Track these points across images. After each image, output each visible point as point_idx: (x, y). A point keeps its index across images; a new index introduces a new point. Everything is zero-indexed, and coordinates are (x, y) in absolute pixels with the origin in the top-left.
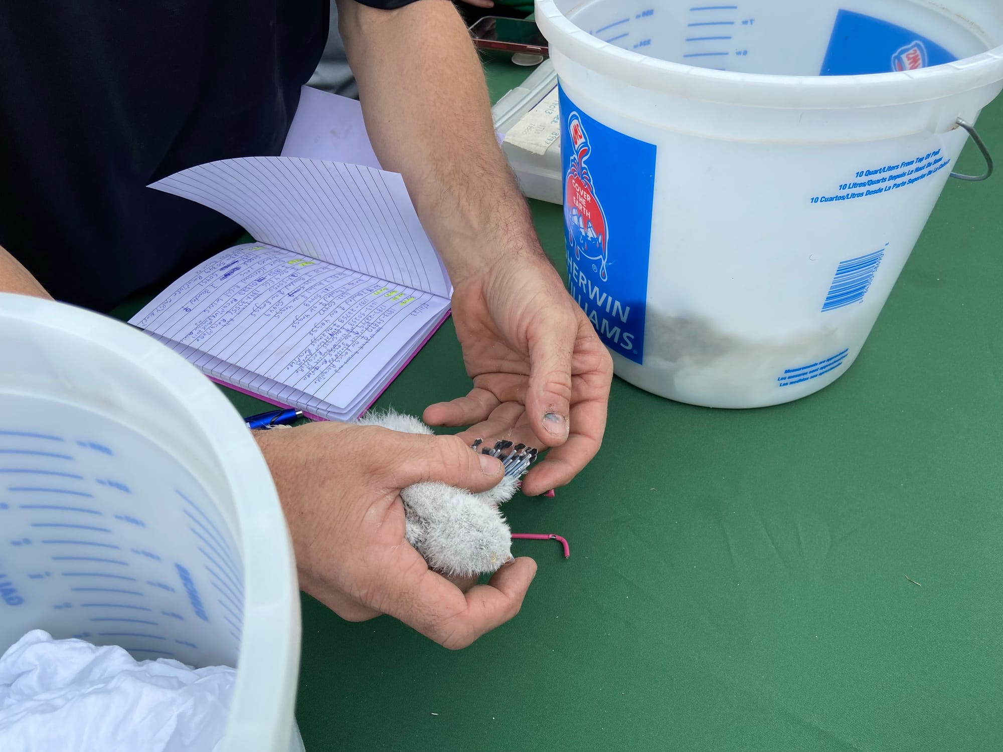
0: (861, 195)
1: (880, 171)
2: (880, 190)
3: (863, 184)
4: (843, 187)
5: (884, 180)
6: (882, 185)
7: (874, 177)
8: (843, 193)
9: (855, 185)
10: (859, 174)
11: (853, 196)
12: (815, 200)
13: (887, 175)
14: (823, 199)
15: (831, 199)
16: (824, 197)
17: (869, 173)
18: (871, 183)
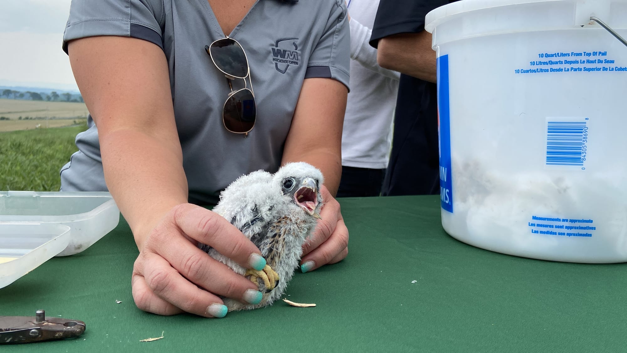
0: (547, 71)
1: (557, 55)
2: (560, 70)
3: (545, 63)
4: (533, 63)
5: (561, 62)
6: (562, 66)
7: (554, 59)
8: (535, 67)
9: (541, 63)
10: (541, 56)
11: (542, 70)
12: (517, 71)
13: (563, 59)
14: (522, 71)
15: (527, 71)
16: (523, 70)
17: (547, 56)
18: (551, 63)
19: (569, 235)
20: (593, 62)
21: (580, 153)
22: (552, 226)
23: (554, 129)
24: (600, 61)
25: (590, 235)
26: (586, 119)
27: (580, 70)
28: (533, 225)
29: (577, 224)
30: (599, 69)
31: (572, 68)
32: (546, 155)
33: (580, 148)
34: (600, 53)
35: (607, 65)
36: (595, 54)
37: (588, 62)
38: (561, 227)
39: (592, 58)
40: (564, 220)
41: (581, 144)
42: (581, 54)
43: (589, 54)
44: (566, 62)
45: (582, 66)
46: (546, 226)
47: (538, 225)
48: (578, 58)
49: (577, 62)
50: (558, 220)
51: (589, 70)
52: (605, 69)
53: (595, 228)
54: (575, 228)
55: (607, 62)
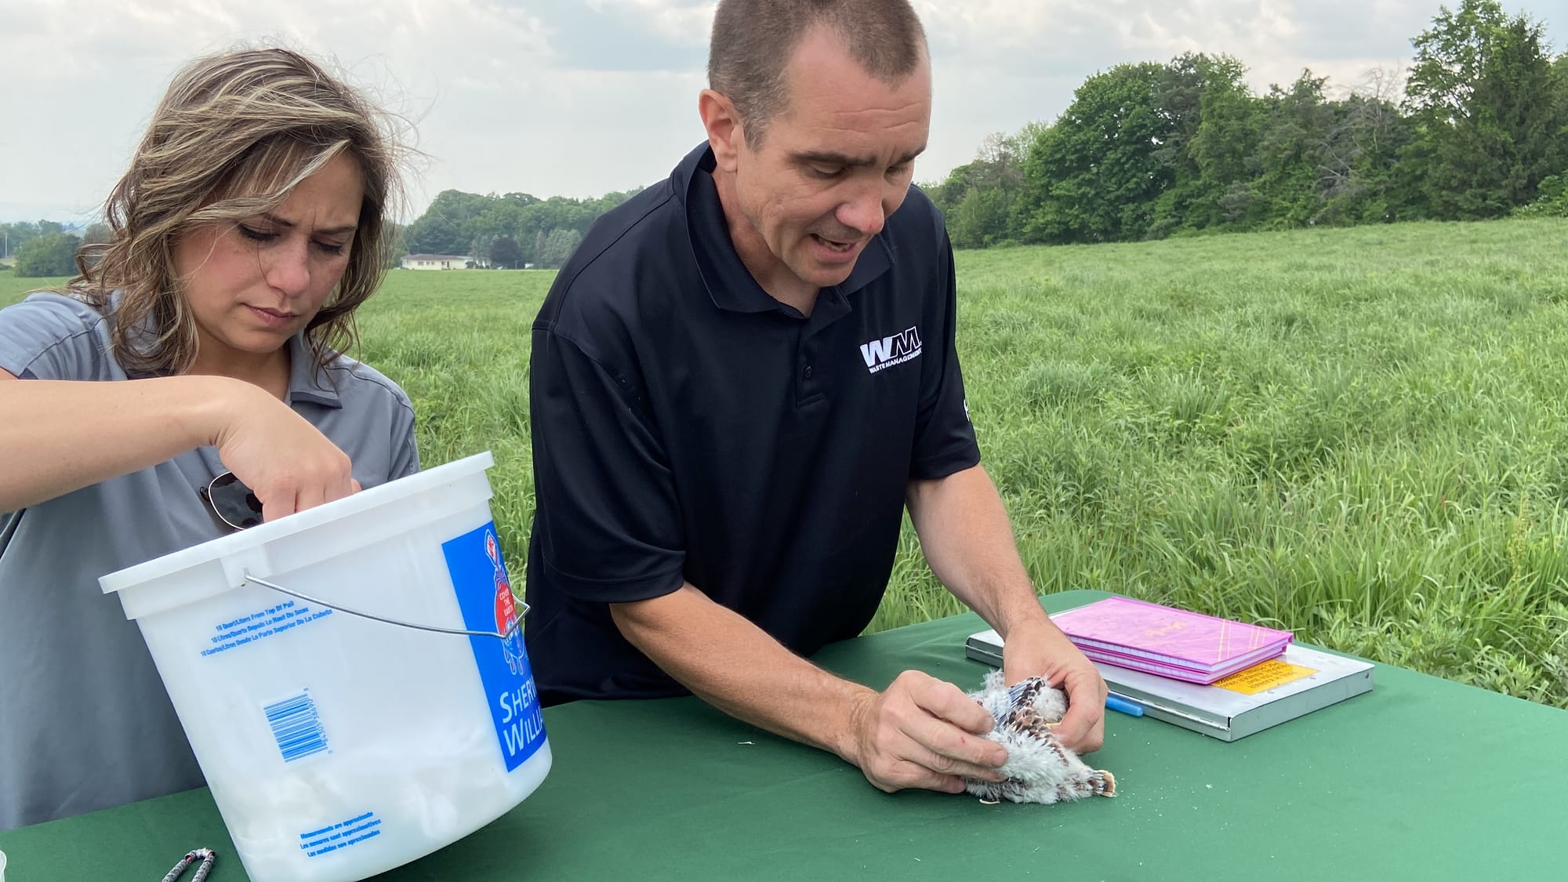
0: (233, 645)
1: (235, 623)
2: (247, 640)
3: (227, 636)
4: (215, 640)
5: (244, 630)
6: (249, 634)
7: (235, 628)
8: (219, 644)
9: (223, 637)
10: (219, 628)
11: (228, 646)
12: (204, 653)
13: (244, 626)
15: (213, 651)
16: (208, 650)
17: (226, 626)
18: (234, 634)
19: (351, 842)
20: (280, 619)
21: (317, 735)
22: (326, 840)
23: (276, 714)
24: (290, 615)
25: (377, 832)
26: (305, 690)
27: (271, 633)
28: (306, 846)
29: (355, 825)
30: (293, 625)
31: (260, 634)
32: (279, 752)
33: (314, 729)
34: (285, 605)
35: (301, 617)
36: (279, 608)
37: (275, 620)
38: (338, 836)
39: (278, 614)
40: (337, 827)
41: (313, 722)
42: (261, 614)
43: (272, 611)
44: (250, 628)
45: (271, 627)
46: (320, 842)
47: (312, 844)
48: (262, 620)
49: (261, 625)
50: (330, 828)
51: (281, 629)
52: (300, 622)
53: (379, 821)
54: (355, 831)
55: (298, 612)
